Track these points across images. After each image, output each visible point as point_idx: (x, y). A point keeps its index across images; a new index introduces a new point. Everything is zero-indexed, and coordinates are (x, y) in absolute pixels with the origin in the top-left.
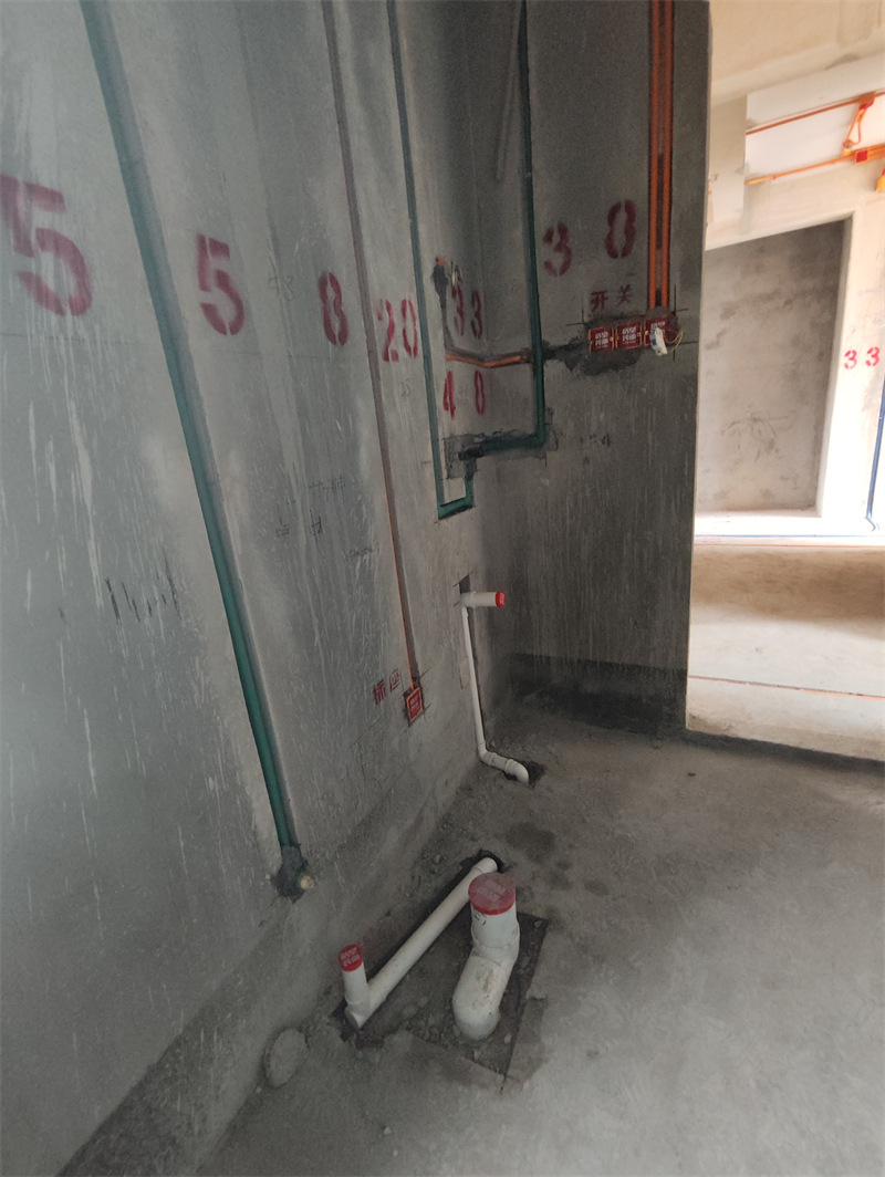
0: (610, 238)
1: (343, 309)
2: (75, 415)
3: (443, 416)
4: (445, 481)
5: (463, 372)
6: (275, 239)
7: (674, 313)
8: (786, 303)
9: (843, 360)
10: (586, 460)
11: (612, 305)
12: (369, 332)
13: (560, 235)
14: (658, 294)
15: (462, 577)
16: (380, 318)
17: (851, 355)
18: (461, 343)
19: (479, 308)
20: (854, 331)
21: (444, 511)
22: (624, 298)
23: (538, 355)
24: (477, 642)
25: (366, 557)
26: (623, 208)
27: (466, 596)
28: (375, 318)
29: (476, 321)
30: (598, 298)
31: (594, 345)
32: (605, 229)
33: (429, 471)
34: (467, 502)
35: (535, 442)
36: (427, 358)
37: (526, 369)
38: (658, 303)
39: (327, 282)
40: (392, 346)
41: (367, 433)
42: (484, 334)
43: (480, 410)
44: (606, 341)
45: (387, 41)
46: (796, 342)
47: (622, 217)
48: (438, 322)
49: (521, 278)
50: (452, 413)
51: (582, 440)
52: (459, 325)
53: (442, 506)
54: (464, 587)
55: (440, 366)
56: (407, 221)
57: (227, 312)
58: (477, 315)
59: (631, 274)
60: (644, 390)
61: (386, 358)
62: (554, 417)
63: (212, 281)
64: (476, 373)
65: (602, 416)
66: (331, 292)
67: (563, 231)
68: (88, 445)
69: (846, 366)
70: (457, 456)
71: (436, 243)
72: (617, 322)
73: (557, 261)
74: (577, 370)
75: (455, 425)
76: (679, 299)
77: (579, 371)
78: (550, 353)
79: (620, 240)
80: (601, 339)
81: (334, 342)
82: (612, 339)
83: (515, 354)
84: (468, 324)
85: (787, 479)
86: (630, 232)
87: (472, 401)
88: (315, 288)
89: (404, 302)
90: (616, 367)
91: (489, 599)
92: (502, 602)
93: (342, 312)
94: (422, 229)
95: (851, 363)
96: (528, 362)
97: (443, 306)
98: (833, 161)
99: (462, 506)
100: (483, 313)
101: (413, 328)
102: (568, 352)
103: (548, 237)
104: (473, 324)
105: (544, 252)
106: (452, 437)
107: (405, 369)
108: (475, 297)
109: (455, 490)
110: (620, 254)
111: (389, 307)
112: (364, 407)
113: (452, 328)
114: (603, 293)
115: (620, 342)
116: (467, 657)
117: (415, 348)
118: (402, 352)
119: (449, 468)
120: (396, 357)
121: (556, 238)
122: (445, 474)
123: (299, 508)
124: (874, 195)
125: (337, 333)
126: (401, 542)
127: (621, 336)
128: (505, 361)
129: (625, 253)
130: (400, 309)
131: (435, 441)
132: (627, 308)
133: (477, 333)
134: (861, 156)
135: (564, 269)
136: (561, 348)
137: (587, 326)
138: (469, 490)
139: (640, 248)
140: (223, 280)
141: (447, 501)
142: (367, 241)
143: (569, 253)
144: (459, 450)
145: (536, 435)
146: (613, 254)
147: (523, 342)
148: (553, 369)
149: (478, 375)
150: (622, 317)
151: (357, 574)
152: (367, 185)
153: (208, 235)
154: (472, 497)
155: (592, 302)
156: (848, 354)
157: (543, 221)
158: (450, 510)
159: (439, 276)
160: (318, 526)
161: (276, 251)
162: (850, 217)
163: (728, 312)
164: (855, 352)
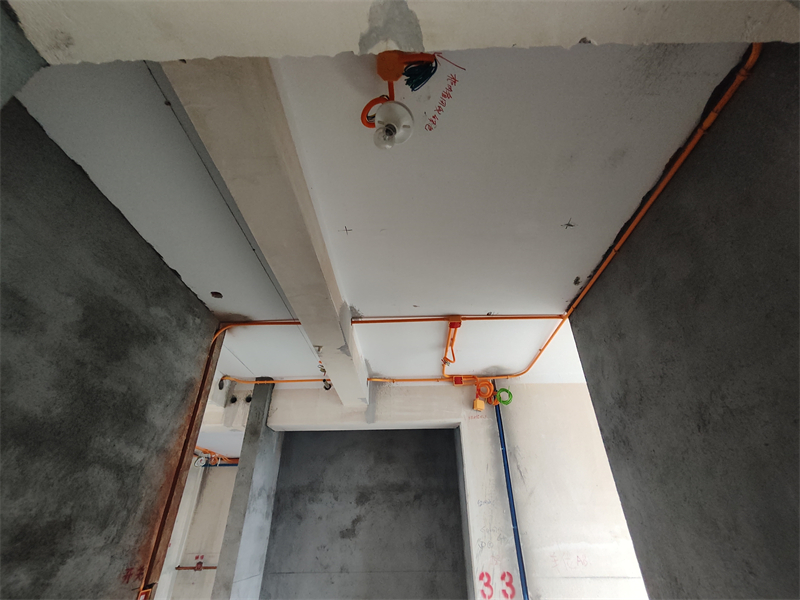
17: (485, 579)
20: (482, 547)
46: (429, 543)
69: (483, 595)
95: (487, 591)
124: (473, 413)
134: (457, 380)
156: (481, 577)
162: (458, 427)
163: (363, 498)
164: (488, 575)
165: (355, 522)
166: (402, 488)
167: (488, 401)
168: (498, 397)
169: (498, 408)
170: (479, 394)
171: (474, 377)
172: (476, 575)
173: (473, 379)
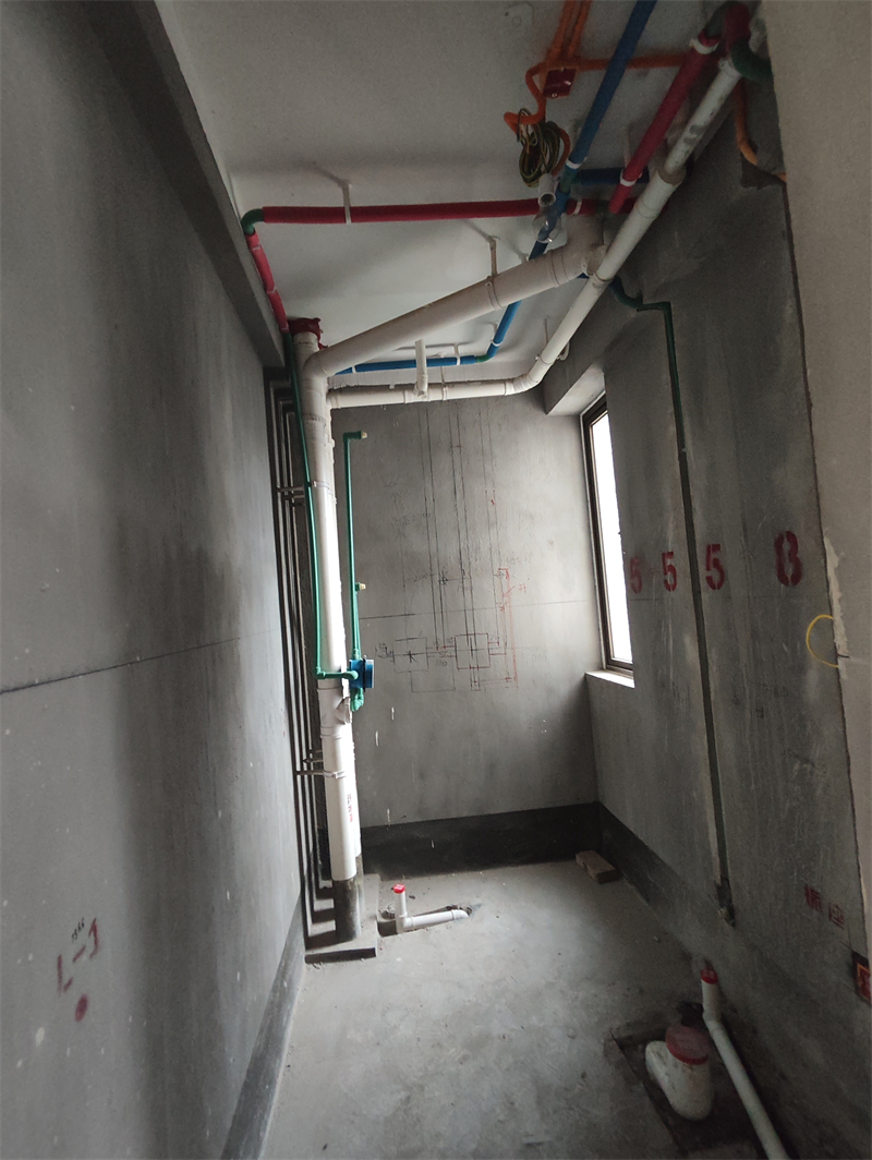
1: (798, 556)
6: (745, 529)
39: (786, 538)
57: (716, 578)
63: (711, 565)
66: (786, 546)
81: (786, 584)
88: (771, 548)
93: (797, 558)
123: (747, 693)
125: (789, 576)
140: (717, 564)
153: (711, 543)
161: (745, 537)
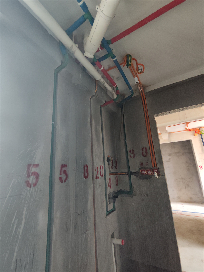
0: (142, 153)
2: (25, 210)
3: (108, 188)
4: (108, 205)
5: (113, 177)
6: (76, 161)
7: (158, 169)
8: (182, 154)
9: (199, 168)
10: (143, 199)
11: (145, 165)
12: (93, 174)
13: (132, 151)
14: (154, 164)
15: (112, 233)
16: (96, 171)
17: (201, 167)
18: (112, 171)
19: (116, 163)
20: (199, 162)
21: (108, 213)
22: (147, 164)
23: (130, 174)
24: (116, 257)
25: (87, 233)
26: (144, 148)
27: (113, 239)
28: (94, 171)
29: (116, 166)
30: (141, 164)
31: (141, 173)
32: (142, 152)
33: (105, 203)
34: (114, 209)
35: (130, 193)
36: (105, 176)
37: (127, 176)
38: (154, 166)
39: (86, 166)
40: (98, 176)
41: (90, 198)
42: (117, 168)
43: (117, 185)
44: (144, 173)
45: (101, 125)
46: (187, 162)
47: (144, 150)
48: (108, 168)
49: (125, 158)
50: (110, 187)
51: (141, 194)
52: (112, 168)
53: (107, 212)
54: (113, 236)
55: (108, 177)
56: (102, 150)
57: (64, 178)
58: (116, 164)
59: (148, 160)
60: (154, 184)
61: (96, 179)
62: (134, 188)
63: (62, 172)
64: (116, 176)
65: (145, 189)
66: (86, 168)
67: (133, 150)
68: (26, 218)
69: (200, 169)
70: (111, 198)
71: (108, 153)
72: (146, 169)
73: (132, 156)
74: (138, 178)
75: (110, 190)
76: (159, 166)
77: (139, 178)
78: (132, 173)
79: (144, 154)
80: (143, 172)
81: (85, 178)
82: (145, 172)
83: (124, 173)
84: (114, 167)
85: (195, 195)
86: (146, 153)
87: (115, 183)
88: (83, 168)
89: (101, 166)
90: (147, 179)
91: (119, 242)
92: (123, 244)
93: (88, 172)
94: (105, 152)
95: (201, 168)
96: (127, 174)
97: (109, 164)
98: (184, 131)
99: (113, 211)
100: (117, 164)
101: (102, 171)
102: (136, 174)
103: (130, 151)
104: (115, 166)
105: (129, 154)
106: (110, 193)
107: (100, 180)
108: (116, 161)
109: (111, 207)
110: (145, 156)
111: (98, 168)
112: (90, 191)
113: (111, 169)
114: (142, 163)
115: (147, 173)
116: (113, 262)
117: (103, 175)
118: (100, 176)
119: (109, 201)
120: (98, 178)
121: (132, 152)
122: (108, 203)
123: (72, 222)
124: (194, 136)
125: (86, 176)
126: (96, 226)
127: (147, 172)
128: (122, 174)
129: (146, 156)
130: (100, 168)
131: (106, 195)
132: (148, 166)
133: (116, 168)
134: (189, 130)
135: (134, 157)
136: (134, 172)
137: (140, 169)
138: (114, 205)
139: (149, 155)
140: (65, 172)
141: (109, 210)
142: (94, 156)
143: (134, 154)
144: (112, 197)
145: (130, 191)
146: (144, 156)
147: (126, 170)
148: (133, 177)
149: (116, 177)
150: (147, 168)
151: (84, 239)
152: (95, 147)
153: (63, 164)
154: (115, 208)
155: (140, 164)
156: (200, 166)
157: (129, 149)
158: (109, 213)
159: (108, 159)
160: (75, 226)
161: (76, 164)
162: (191, 140)
163: (170, 155)
164: (201, 166)
165: (169, 159)
166: (178, 153)
167: (199, 133)
168: (201, 132)
169: (201, 135)
170: (196, 132)
171: (194, 129)
172: (199, 166)
173: (193, 129)
